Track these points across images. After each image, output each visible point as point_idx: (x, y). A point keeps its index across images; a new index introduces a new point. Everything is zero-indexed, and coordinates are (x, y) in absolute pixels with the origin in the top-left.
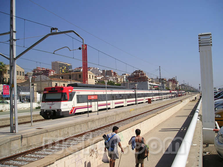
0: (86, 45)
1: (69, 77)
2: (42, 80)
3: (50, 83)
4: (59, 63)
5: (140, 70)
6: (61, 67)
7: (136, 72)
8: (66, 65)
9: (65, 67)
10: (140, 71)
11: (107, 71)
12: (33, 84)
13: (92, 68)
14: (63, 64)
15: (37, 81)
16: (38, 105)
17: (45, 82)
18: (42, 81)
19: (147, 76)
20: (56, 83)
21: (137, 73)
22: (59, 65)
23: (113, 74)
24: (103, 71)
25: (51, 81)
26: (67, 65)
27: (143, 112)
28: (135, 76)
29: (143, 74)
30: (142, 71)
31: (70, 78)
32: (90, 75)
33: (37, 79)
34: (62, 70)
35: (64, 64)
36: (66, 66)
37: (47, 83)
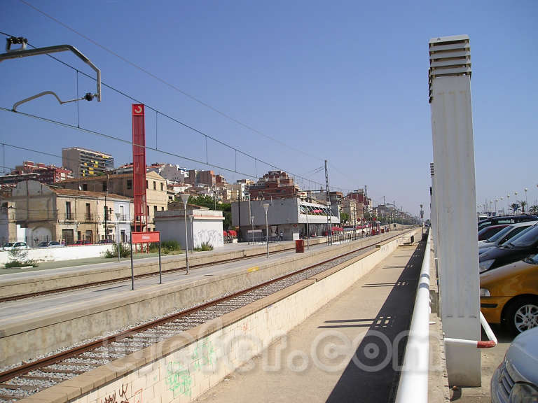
0: (142, 106)
1: (101, 185)
2: (30, 194)
3: (52, 200)
4: (82, 152)
5: (279, 172)
6: (87, 161)
7: (270, 175)
8: (99, 156)
9: (97, 162)
10: (278, 174)
11: (200, 173)
12: (7, 204)
13: (164, 166)
14: (92, 155)
15: (19, 195)
16: (13, 257)
17: (38, 199)
18: (31, 197)
19: (297, 186)
20: (68, 200)
21: (271, 177)
22: (82, 156)
23: (214, 179)
24: (191, 172)
25: (54, 196)
26: (101, 157)
27: (282, 275)
28: (268, 185)
29: (288, 181)
30: (284, 174)
31: (105, 189)
32: (154, 182)
33: (18, 192)
34: (88, 168)
35: (94, 155)
36: (98, 160)
37: (44, 201)
